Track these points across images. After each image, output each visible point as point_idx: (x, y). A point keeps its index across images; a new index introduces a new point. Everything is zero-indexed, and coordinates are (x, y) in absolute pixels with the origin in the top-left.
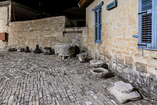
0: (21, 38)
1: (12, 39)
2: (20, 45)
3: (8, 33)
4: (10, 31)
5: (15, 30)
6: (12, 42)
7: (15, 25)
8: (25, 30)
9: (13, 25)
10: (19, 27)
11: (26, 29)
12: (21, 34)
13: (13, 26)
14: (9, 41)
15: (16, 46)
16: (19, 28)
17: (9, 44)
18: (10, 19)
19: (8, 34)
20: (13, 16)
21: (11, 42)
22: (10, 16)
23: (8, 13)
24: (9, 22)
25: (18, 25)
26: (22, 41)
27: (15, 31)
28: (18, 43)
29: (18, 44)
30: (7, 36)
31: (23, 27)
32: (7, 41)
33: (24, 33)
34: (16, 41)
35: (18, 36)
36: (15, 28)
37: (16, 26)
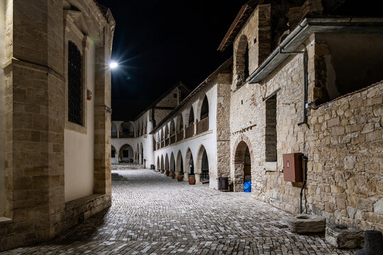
0: (351, 175)
1: (320, 179)
2: (351, 210)
3: (305, 154)
4: (312, 144)
5: (328, 143)
6: (318, 190)
7: (327, 117)
8: (371, 137)
9: (320, 120)
10: (344, 122)
11: (375, 129)
12: (351, 159)
13: (321, 124)
14: (310, 184)
15: (333, 211)
16: (341, 131)
17: (309, 200)
18: (311, 99)
19: (307, 158)
20: (324, 81)
21: (314, 188)
22: (311, 86)
23: (306, 73)
24: (310, 108)
25: (341, 113)
26: (359, 193)
27: (328, 146)
28: (341, 197)
29: (340, 204)
30: (304, 167)
31: (363, 120)
32: (304, 187)
33: (364, 151)
34: (334, 189)
35: (340, 168)
36: (327, 129)
37: (332, 123)
